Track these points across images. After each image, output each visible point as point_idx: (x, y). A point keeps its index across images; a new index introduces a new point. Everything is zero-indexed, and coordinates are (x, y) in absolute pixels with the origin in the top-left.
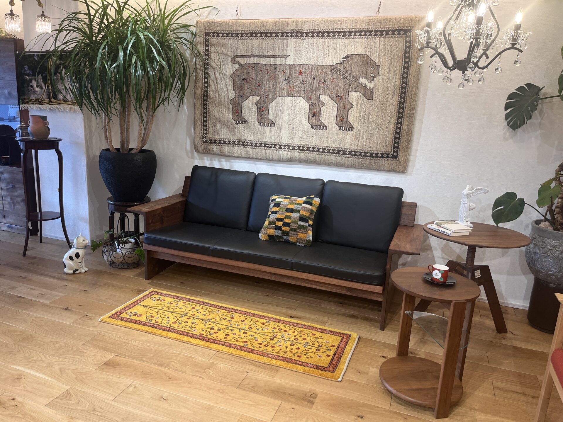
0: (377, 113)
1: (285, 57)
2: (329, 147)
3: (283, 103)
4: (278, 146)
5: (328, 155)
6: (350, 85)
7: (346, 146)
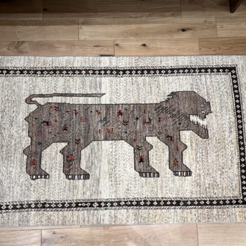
0: (216, 153)
1: (99, 96)
2: (165, 198)
3: (99, 148)
4: (96, 203)
5: (165, 209)
6: (180, 124)
7: (185, 194)
